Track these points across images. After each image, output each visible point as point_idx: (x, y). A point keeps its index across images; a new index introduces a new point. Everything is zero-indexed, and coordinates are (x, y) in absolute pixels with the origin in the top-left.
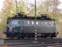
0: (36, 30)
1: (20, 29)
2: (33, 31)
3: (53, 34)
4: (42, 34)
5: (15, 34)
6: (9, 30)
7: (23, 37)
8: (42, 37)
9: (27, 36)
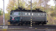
0: (31, 19)
1: (20, 18)
2: (29, 20)
3: (44, 22)
4: (36, 22)
5: (16, 22)
6: (12, 19)
7: (22, 24)
8: (36, 24)
9: (25, 23)
